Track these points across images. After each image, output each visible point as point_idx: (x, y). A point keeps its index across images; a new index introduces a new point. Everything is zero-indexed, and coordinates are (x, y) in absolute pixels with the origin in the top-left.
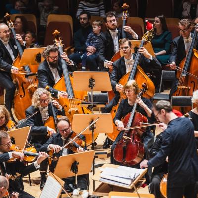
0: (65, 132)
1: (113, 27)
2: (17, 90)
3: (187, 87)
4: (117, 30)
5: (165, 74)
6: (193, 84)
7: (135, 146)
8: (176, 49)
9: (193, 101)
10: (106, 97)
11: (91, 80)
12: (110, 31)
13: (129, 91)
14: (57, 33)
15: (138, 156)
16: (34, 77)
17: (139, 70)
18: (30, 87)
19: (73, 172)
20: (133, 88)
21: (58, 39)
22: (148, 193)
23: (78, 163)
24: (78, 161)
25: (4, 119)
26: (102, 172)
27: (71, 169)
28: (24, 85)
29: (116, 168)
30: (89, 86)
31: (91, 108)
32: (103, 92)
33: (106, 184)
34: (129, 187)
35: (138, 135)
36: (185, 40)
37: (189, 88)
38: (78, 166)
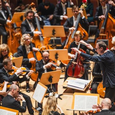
0: (47, 58)
1: (63, 2)
2: (8, 37)
3: (105, 35)
4: (66, 4)
5: (91, 27)
6: (108, 33)
7: (79, 67)
8: (97, 12)
9: (113, 42)
10: (60, 40)
11: (54, 31)
12: (62, 3)
13: (77, 37)
14: (33, 5)
15: (81, 73)
16: (19, 29)
17: (80, 25)
18: (16, 35)
19: (50, 82)
20: (79, 35)
21: (33, 8)
22: (90, 93)
23: (53, 77)
24: (52, 76)
25: (7, 51)
26: (67, 82)
27: (49, 80)
28: (13, 33)
29: (75, 80)
30: (52, 34)
31: (54, 46)
32: (57, 37)
33: (69, 88)
34: (83, 90)
35: (81, 61)
36: (103, 8)
37: (106, 35)
38: (53, 79)
